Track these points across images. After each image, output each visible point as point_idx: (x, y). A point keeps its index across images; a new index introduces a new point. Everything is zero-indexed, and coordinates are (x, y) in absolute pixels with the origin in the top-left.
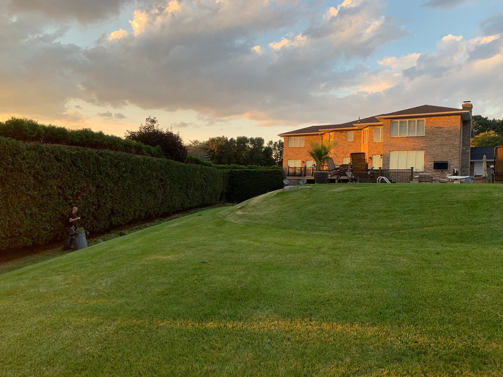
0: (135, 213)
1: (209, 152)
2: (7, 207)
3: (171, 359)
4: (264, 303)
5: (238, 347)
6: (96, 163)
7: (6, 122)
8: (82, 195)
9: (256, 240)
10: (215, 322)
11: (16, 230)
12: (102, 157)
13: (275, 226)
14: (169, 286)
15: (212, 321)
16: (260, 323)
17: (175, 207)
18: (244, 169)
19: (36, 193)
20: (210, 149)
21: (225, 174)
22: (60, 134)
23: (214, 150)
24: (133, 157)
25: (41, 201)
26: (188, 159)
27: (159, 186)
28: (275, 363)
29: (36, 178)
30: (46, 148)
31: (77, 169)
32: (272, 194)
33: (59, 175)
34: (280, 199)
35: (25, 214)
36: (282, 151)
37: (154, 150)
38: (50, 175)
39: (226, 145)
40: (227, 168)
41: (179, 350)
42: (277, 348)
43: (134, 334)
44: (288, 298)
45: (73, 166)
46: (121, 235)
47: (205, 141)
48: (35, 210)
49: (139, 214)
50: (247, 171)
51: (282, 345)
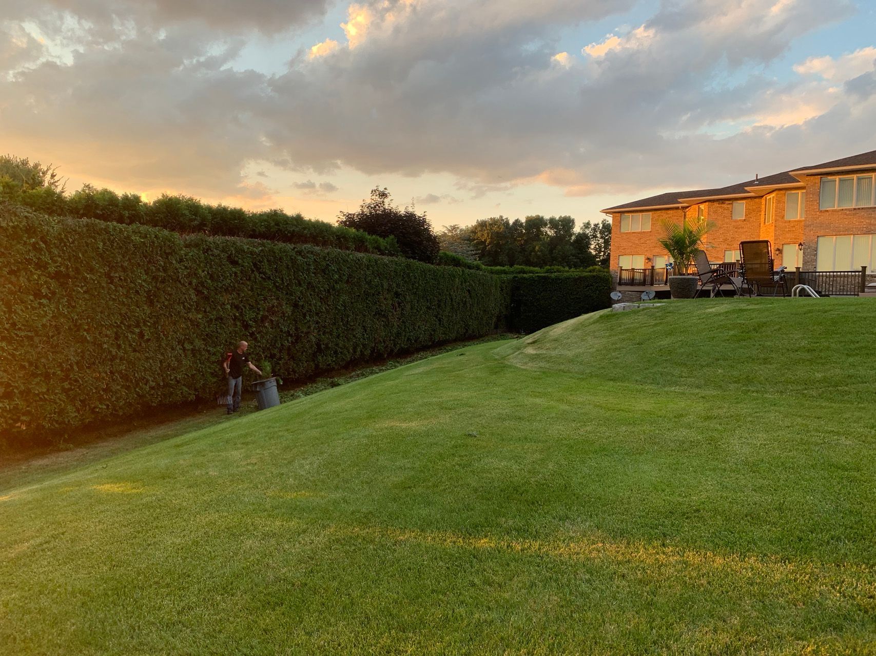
0: (355, 349)
1: (476, 245)
2: (158, 339)
3: (418, 597)
4: (577, 510)
5: (533, 585)
6: (293, 267)
7: (155, 203)
8: (271, 320)
9: (560, 400)
10: (491, 539)
11: (171, 376)
12: (302, 256)
13: (597, 376)
14: (413, 473)
15: (486, 537)
16: (572, 545)
17: (420, 339)
18: (537, 273)
19: (200, 316)
20: (477, 239)
21: (504, 283)
22: (236, 220)
23: (485, 241)
24: (351, 256)
25: (207, 329)
26: (441, 258)
27: (392, 305)
28: (599, 616)
29: (199, 292)
30: (214, 243)
31: (262, 277)
32: (591, 317)
33: (234, 286)
34: (605, 328)
35: (184, 349)
36: (608, 239)
37: (385, 244)
38: (221, 288)
39: (505, 232)
40: (508, 272)
41: (431, 582)
42: (602, 590)
43: (356, 552)
44: (622, 503)
45: (255, 272)
46: (334, 385)
47: (470, 226)
48: (199, 343)
49: (361, 351)
50: (544, 278)
51: (611, 586)
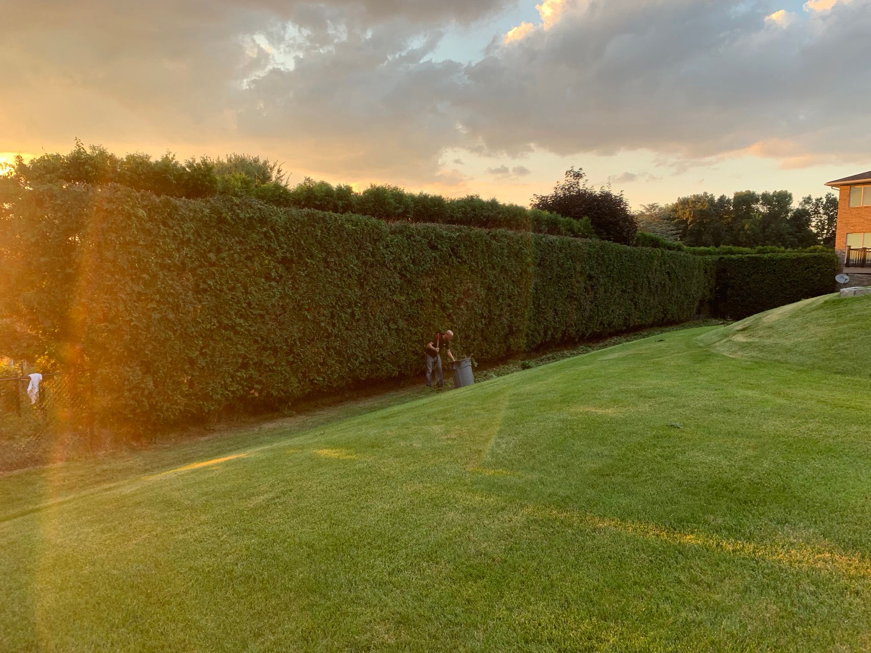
0: (545, 333)
1: (676, 225)
2: (367, 319)
3: (619, 587)
4: (798, 514)
5: (747, 589)
6: (487, 251)
7: (364, 193)
8: (467, 303)
9: (777, 394)
10: (698, 535)
11: (377, 353)
12: (496, 240)
13: (820, 368)
14: (611, 461)
15: (692, 533)
16: (793, 552)
17: (614, 324)
18: (747, 253)
19: (403, 298)
20: (678, 218)
21: (708, 265)
22: (435, 207)
23: (687, 219)
24: (544, 239)
25: (409, 310)
26: (638, 239)
27: (585, 288)
28: (827, 633)
29: (403, 276)
30: (416, 229)
31: (459, 262)
32: (813, 303)
33: (434, 270)
34: (831, 315)
35: (389, 329)
36: (833, 215)
37: (579, 226)
38: (422, 272)
39: (710, 209)
40: (712, 253)
41: (633, 573)
42: (831, 606)
43: (555, 535)
44: (855, 512)
45: (453, 257)
46: (525, 367)
47: (670, 204)
48: (402, 323)
49: (552, 334)
50: (756, 259)
51: (842, 602)
